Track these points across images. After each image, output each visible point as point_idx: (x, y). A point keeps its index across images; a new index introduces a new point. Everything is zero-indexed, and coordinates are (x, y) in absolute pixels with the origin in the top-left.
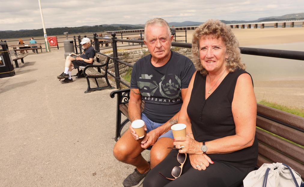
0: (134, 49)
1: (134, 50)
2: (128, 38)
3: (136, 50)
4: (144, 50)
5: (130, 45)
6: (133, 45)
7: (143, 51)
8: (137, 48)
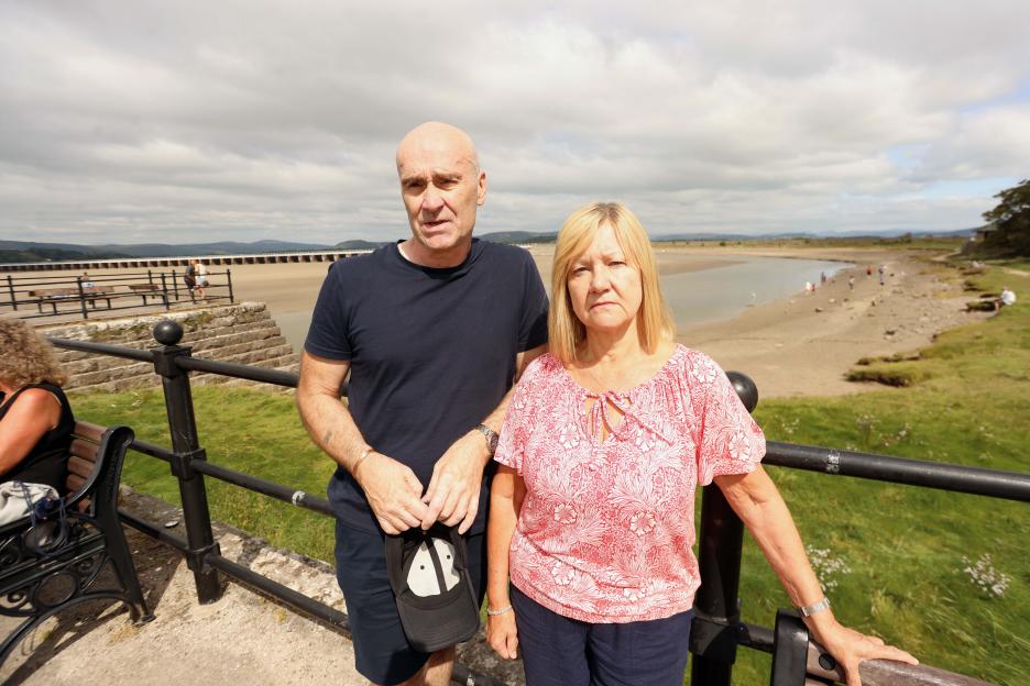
0: (55, 325)
1: (55, 328)
2: (32, 294)
3: (60, 328)
4: (90, 327)
5: (42, 315)
6: (56, 313)
7: (87, 329)
8: (67, 324)
